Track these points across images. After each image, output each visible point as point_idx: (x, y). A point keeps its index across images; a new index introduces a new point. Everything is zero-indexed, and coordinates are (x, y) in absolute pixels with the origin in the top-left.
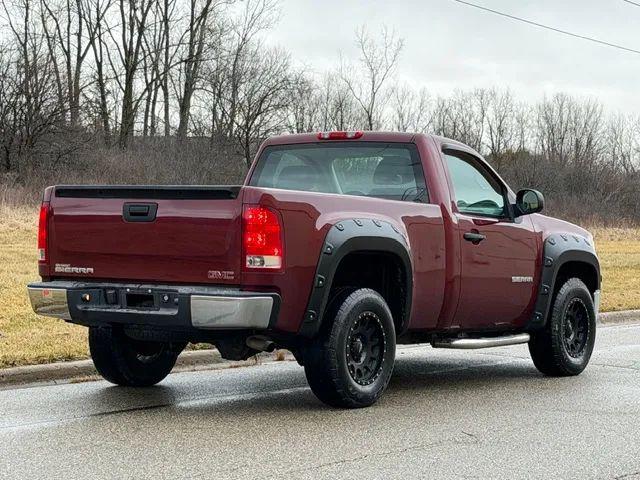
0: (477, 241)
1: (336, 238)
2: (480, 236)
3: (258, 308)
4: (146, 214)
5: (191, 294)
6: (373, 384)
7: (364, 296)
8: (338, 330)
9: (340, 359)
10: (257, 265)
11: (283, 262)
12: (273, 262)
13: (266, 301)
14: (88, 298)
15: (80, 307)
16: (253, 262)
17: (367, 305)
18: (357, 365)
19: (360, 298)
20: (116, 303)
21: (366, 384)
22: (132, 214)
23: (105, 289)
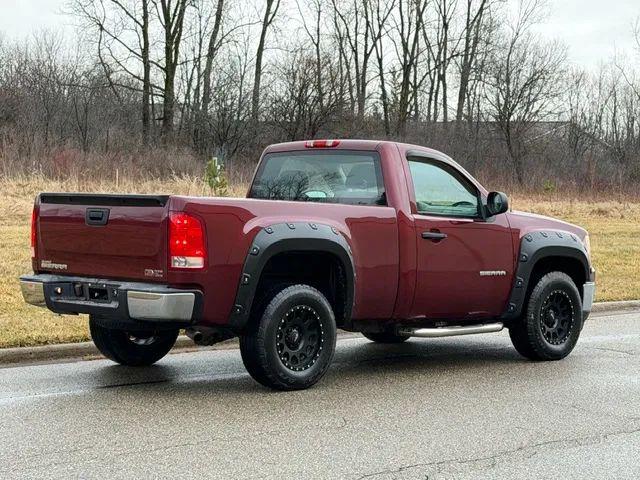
0: (437, 240)
1: (263, 241)
2: (442, 235)
3: (179, 302)
4: (101, 219)
5: (127, 290)
6: (308, 371)
7: (297, 292)
8: (267, 322)
9: (269, 347)
10: (182, 266)
11: (206, 263)
12: (196, 262)
13: (189, 296)
14: (59, 290)
15: (52, 299)
16: (179, 262)
17: (302, 299)
18: (292, 353)
19: (292, 294)
20: (82, 295)
21: (300, 370)
22: (92, 218)
23: (75, 283)
